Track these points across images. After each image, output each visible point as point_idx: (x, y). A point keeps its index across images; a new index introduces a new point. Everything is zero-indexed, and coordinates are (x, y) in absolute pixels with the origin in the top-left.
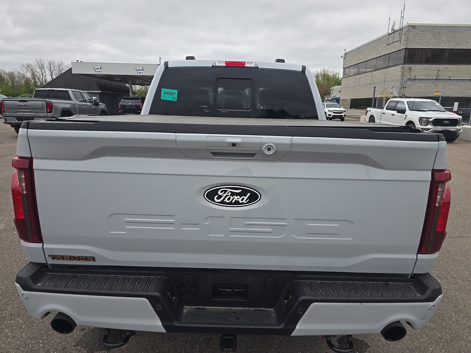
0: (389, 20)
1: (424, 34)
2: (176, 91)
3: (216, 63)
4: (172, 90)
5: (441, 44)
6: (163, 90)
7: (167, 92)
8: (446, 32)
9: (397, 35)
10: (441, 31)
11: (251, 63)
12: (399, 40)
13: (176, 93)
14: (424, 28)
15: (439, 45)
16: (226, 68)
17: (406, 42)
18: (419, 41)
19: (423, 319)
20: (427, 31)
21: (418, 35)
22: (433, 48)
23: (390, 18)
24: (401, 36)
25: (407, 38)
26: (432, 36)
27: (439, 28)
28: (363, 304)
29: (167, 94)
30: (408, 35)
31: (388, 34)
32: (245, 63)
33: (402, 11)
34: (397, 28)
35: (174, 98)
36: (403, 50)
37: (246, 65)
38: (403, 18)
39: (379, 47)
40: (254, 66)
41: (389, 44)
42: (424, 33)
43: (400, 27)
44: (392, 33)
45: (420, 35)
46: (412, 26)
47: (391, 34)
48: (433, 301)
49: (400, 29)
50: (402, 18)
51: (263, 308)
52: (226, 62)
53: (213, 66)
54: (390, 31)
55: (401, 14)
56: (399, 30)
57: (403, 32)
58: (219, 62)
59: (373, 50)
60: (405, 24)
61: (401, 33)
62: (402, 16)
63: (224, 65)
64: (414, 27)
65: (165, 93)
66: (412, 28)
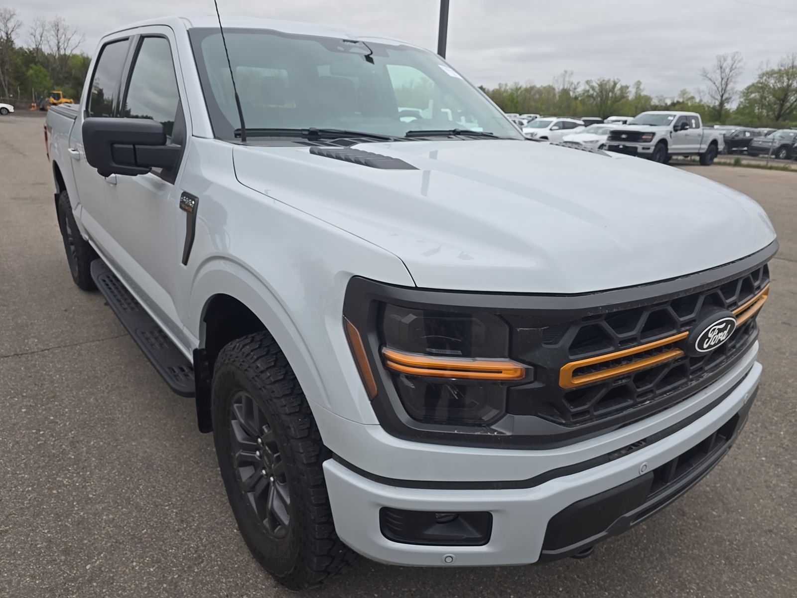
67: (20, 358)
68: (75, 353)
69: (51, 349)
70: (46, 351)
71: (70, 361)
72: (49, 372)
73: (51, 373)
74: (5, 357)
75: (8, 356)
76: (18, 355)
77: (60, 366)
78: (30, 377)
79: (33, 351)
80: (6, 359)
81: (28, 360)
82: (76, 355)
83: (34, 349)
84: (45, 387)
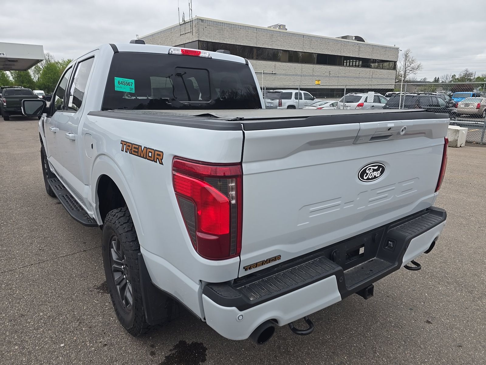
0: (179, 10)
1: (211, 29)
2: (133, 81)
4: (127, 79)
5: (226, 40)
6: (117, 79)
7: (122, 82)
8: (227, 28)
9: (188, 26)
10: (223, 27)
12: (191, 32)
13: (132, 83)
14: (210, 22)
15: (224, 40)
17: (197, 34)
18: (208, 34)
20: (213, 26)
21: (206, 29)
22: (220, 42)
23: (179, 8)
24: (192, 27)
25: (198, 30)
26: (217, 31)
27: (222, 24)
29: (122, 84)
30: (199, 28)
31: (180, 25)
33: (189, 3)
34: (187, 19)
35: (131, 89)
36: (196, 42)
37: (201, 55)
38: (192, 11)
39: (173, 36)
40: (208, 56)
41: (182, 35)
42: (210, 27)
43: (190, 19)
44: (184, 24)
45: (208, 29)
46: (200, 19)
47: (182, 24)
49: (191, 21)
50: (190, 10)
51: (370, 259)
53: (169, 54)
54: (181, 22)
55: (189, 6)
56: (189, 22)
57: (194, 25)
59: (167, 38)
60: (194, 17)
61: (191, 25)
62: (190, 8)
63: (180, 52)
64: (202, 20)
65: (119, 83)
66: (200, 21)
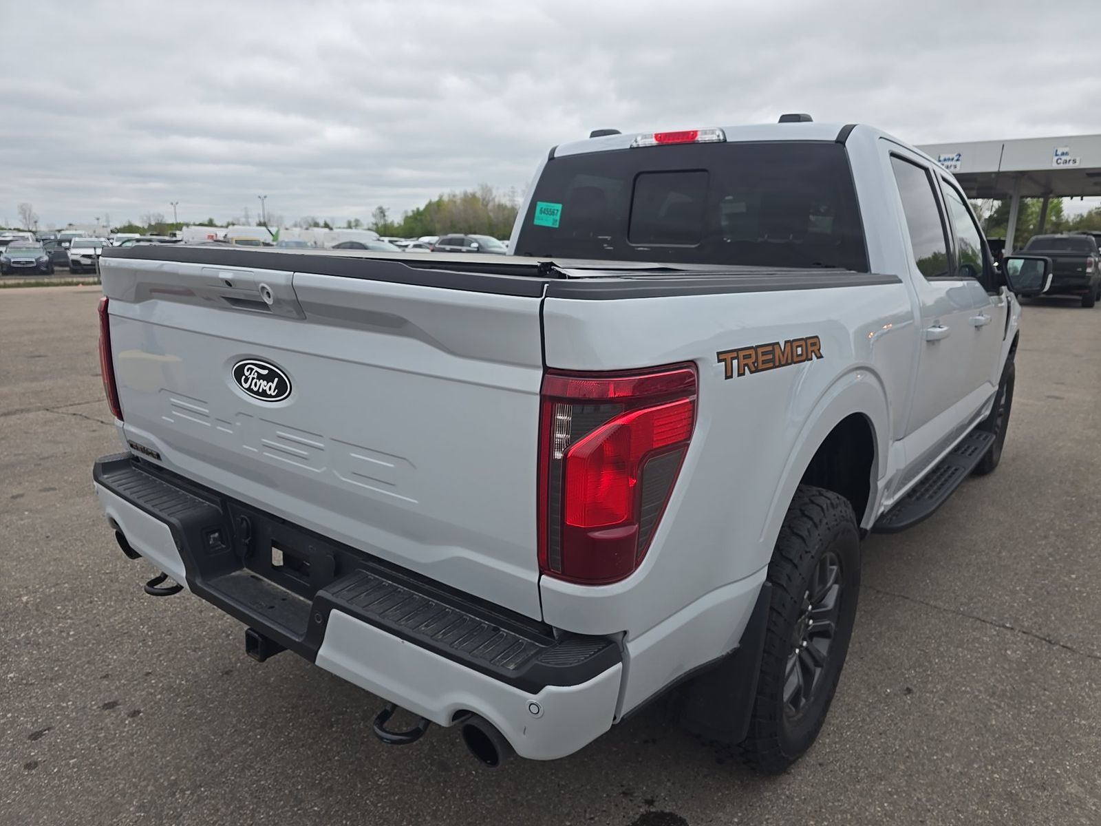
2: (559, 207)
3: (639, 139)
4: (549, 204)
6: (541, 205)
7: (545, 209)
11: (713, 132)
13: (558, 210)
16: (658, 148)
19: (524, 733)
28: (405, 641)
29: (544, 213)
32: (695, 133)
35: (555, 221)
37: (700, 138)
40: (717, 138)
48: (535, 692)
52: (657, 136)
53: (631, 148)
58: (645, 137)
63: (654, 142)
65: (541, 212)
67: (1049, 636)
68: (975, 603)
69: (999, 626)
70: (1008, 625)
71: (991, 596)
72: (1024, 598)
73: (1023, 595)
74: (1067, 647)
75: (1063, 646)
76: (1050, 642)
77: (1007, 598)
78: (1049, 603)
79: (1025, 636)
80: (1069, 645)
81: (1040, 625)
82: (975, 600)
83: (1022, 639)
84: (1039, 585)
